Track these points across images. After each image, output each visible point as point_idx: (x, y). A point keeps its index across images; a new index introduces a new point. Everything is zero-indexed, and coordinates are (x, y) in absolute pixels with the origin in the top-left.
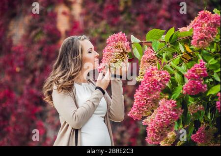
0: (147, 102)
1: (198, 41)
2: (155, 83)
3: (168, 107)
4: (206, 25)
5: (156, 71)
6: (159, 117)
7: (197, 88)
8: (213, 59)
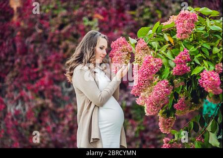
0: (145, 82)
1: (182, 34)
2: (152, 68)
3: (162, 85)
4: (186, 21)
5: (152, 59)
6: (156, 94)
7: (183, 70)
8: (193, 47)
